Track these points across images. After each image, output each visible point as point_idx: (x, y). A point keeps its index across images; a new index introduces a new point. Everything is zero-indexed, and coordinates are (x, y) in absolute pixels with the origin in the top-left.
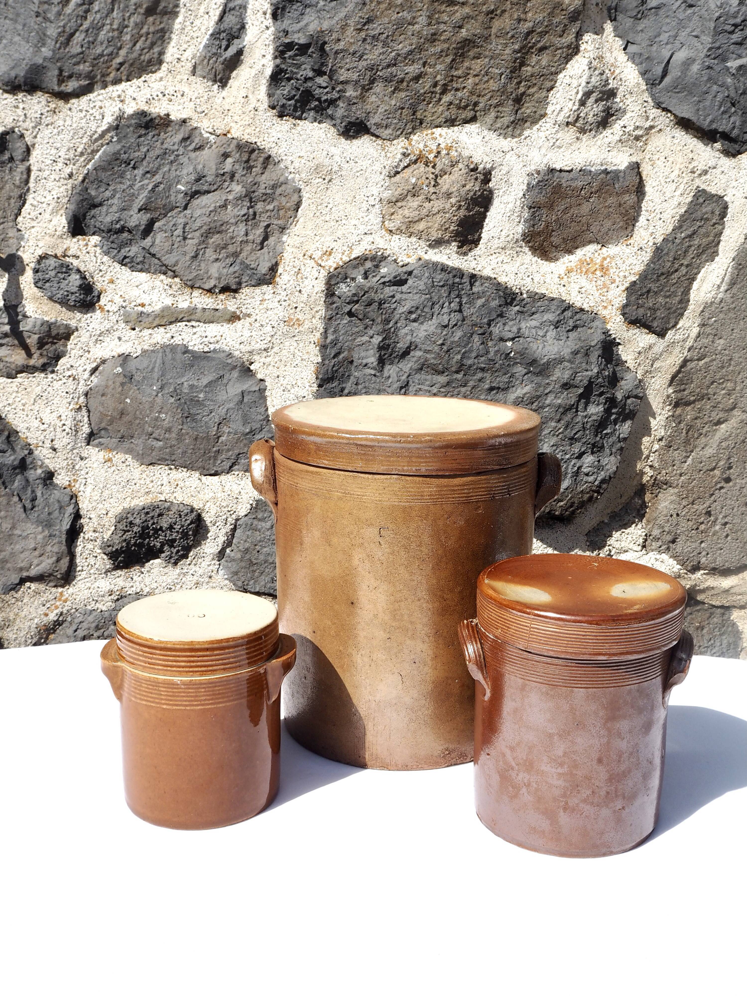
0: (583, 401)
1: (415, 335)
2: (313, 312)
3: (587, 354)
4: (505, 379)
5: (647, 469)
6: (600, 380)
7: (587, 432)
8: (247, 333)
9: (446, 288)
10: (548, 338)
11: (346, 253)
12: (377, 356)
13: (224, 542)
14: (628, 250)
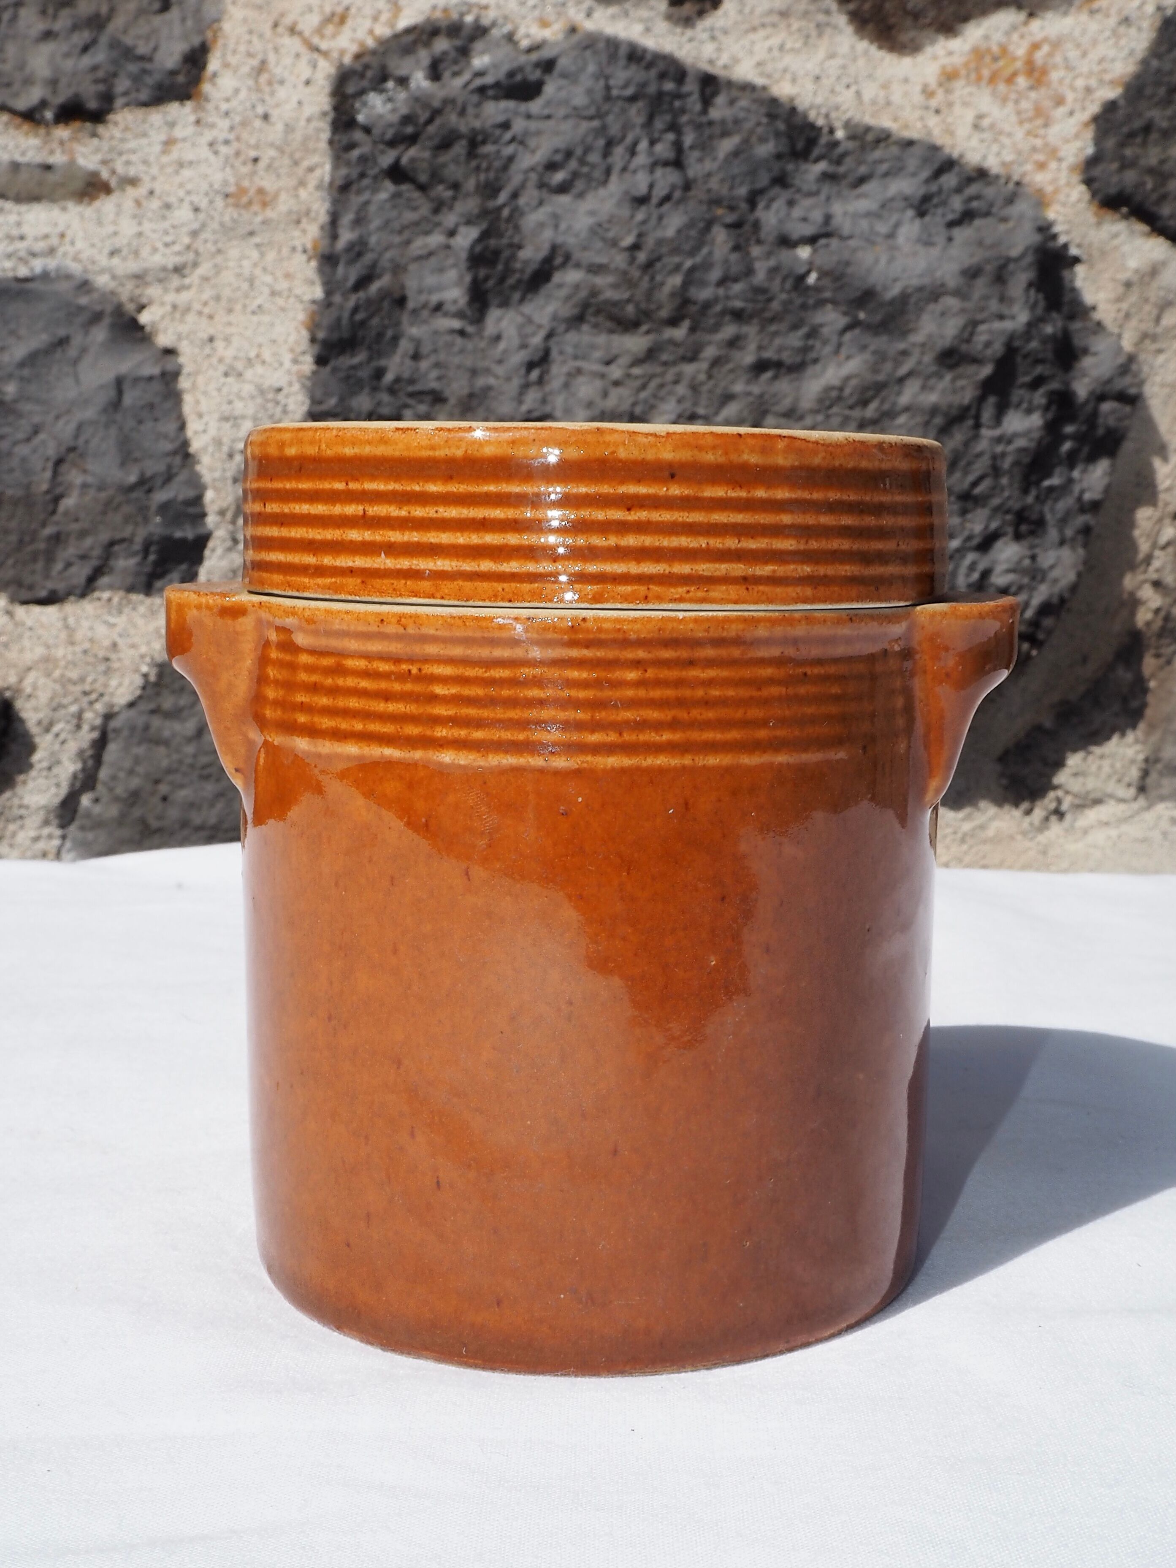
0: (992, 400)
1: (563, 226)
2: (300, 171)
3: (1000, 277)
4: (795, 339)
5: (1147, 593)
6: (1034, 344)
7: (1004, 481)
8: (128, 228)
9: (640, 104)
10: (901, 239)
11: (384, 17)
12: (468, 279)
13: (75, 776)
14: (1093, 26)
